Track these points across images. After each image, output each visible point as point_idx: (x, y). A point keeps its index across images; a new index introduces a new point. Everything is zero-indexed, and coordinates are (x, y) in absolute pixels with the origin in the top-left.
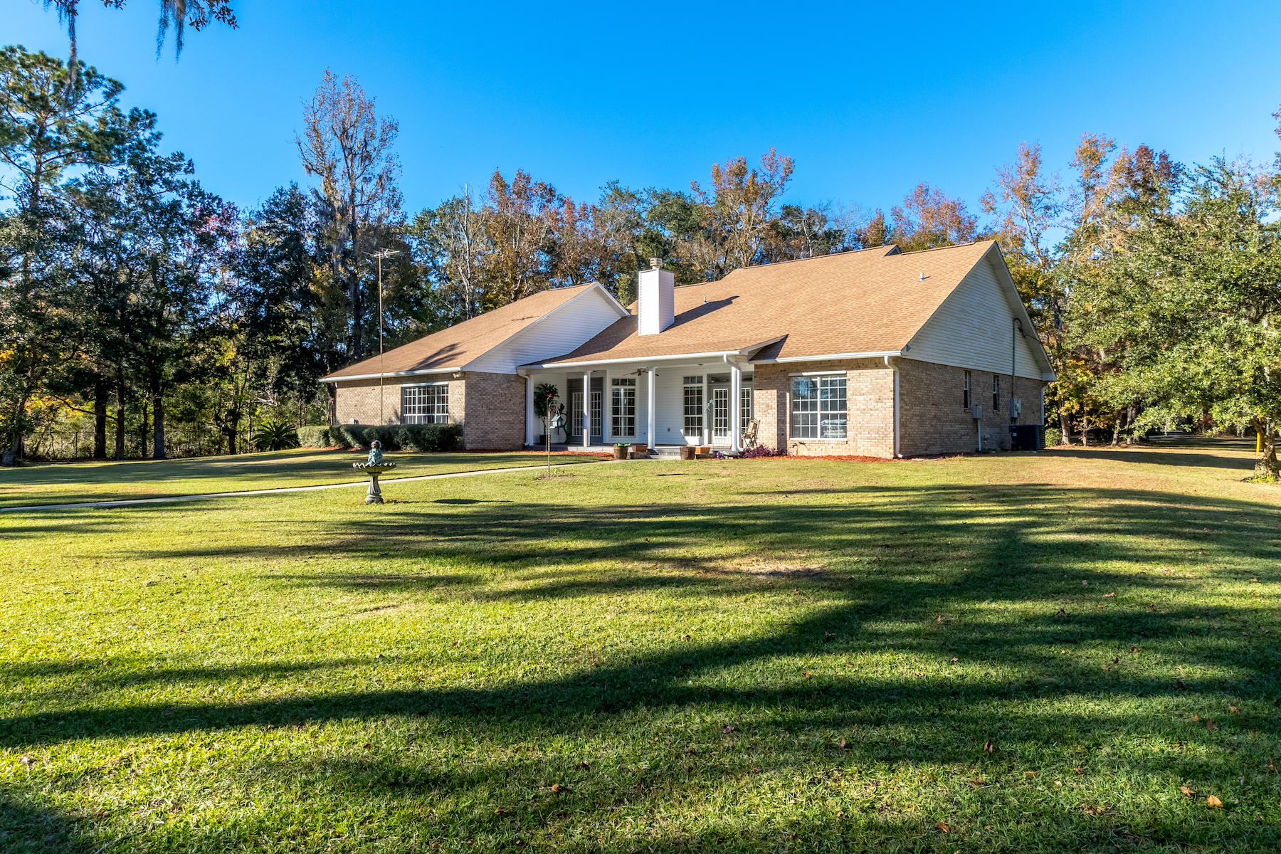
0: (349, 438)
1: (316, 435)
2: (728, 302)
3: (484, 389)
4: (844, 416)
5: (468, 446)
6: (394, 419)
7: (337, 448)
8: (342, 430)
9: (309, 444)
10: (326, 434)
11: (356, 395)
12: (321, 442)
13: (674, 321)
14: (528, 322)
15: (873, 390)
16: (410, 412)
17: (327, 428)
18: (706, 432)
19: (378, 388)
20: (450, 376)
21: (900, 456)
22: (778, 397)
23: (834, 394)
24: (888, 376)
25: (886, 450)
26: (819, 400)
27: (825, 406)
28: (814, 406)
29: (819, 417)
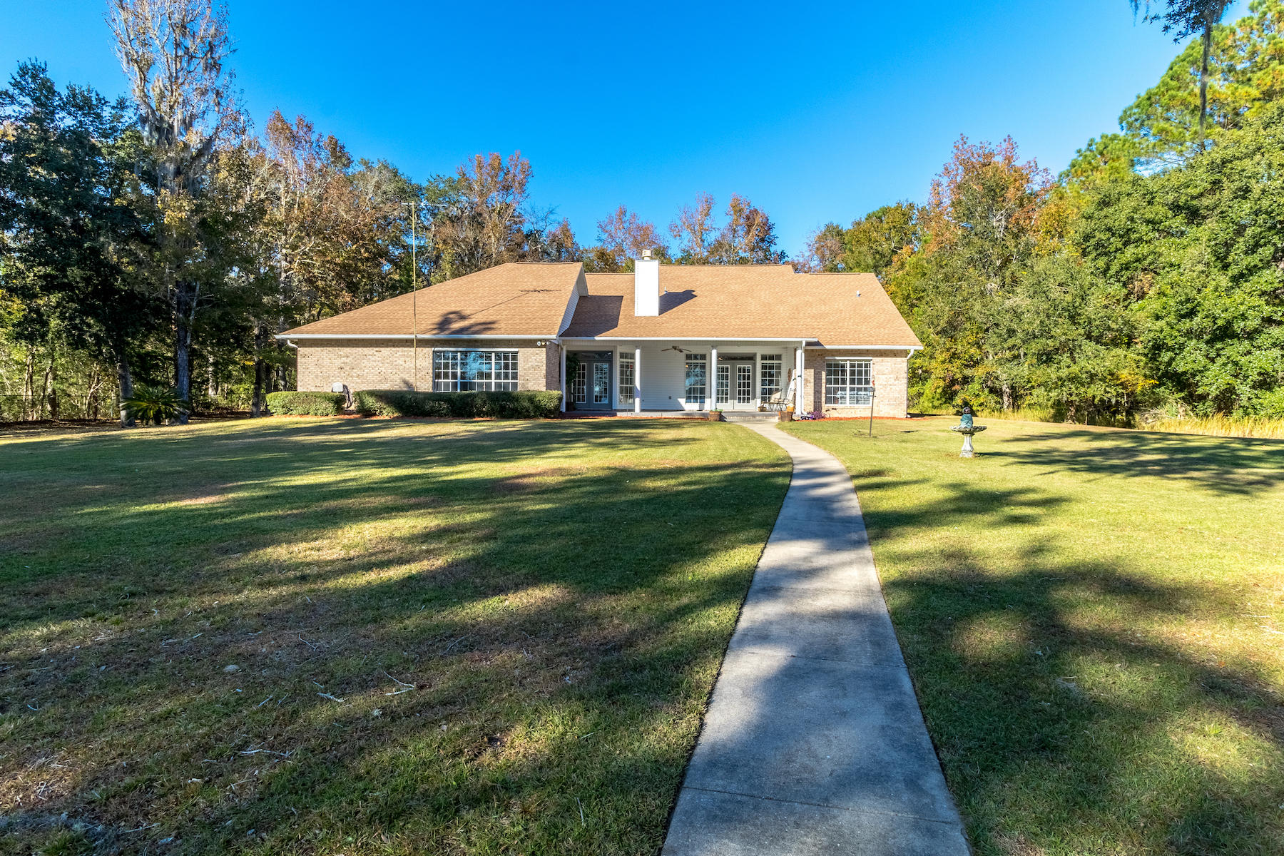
4: (868, 390)
15: (892, 371)
21: (909, 416)
22: (816, 374)
23: (860, 373)
24: (903, 362)
25: (901, 412)
26: (848, 377)
27: (852, 382)
28: (844, 382)
29: (848, 389)
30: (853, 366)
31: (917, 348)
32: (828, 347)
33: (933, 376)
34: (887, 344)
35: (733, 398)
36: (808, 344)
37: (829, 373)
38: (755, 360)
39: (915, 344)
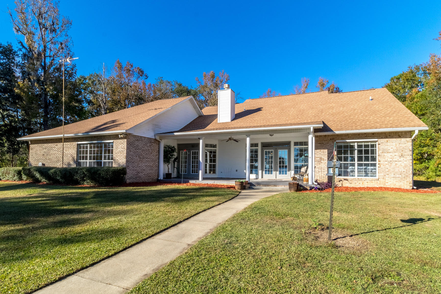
0: (38, 175)
1: (12, 173)
2: (259, 110)
3: (138, 146)
4: (375, 165)
5: (128, 181)
6: (72, 163)
7: (28, 181)
8: (32, 170)
9: (7, 178)
10: (19, 173)
11: (43, 149)
12: (16, 177)
13: (236, 117)
14: (161, 110)
15: (397, 150)
16: (83, 159)
17: (21, 168)
18: (260, 172)
19: (60, 145)
20: (116, 137)
21: (415, 188)
22: (328, 153)
23: (367, 152)
24: (408, 142)
25: (407, 184)
26: (356, 155)
27: (360, 159)
28: (353, 159)
29: (356, 165)
30: (359, 146)
31: (421, 128)
32: (337, 132)
33: (435, 157)
34: (391, 127)
35: (276, 170)
36: (316, 130)
37: (339, 152)
38: (290, 146)
39: (419, 126)
